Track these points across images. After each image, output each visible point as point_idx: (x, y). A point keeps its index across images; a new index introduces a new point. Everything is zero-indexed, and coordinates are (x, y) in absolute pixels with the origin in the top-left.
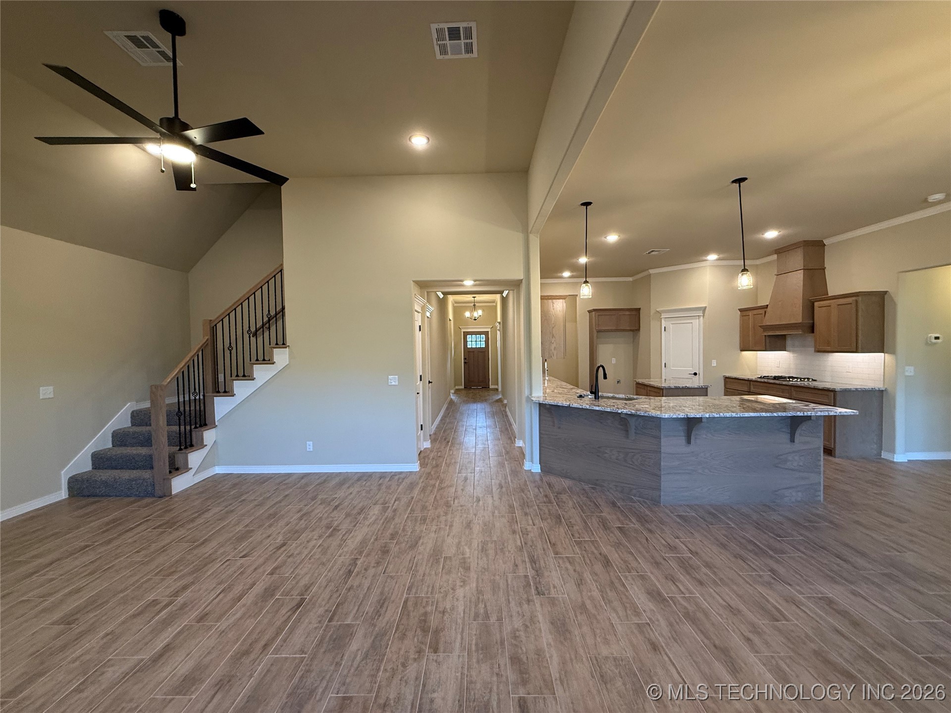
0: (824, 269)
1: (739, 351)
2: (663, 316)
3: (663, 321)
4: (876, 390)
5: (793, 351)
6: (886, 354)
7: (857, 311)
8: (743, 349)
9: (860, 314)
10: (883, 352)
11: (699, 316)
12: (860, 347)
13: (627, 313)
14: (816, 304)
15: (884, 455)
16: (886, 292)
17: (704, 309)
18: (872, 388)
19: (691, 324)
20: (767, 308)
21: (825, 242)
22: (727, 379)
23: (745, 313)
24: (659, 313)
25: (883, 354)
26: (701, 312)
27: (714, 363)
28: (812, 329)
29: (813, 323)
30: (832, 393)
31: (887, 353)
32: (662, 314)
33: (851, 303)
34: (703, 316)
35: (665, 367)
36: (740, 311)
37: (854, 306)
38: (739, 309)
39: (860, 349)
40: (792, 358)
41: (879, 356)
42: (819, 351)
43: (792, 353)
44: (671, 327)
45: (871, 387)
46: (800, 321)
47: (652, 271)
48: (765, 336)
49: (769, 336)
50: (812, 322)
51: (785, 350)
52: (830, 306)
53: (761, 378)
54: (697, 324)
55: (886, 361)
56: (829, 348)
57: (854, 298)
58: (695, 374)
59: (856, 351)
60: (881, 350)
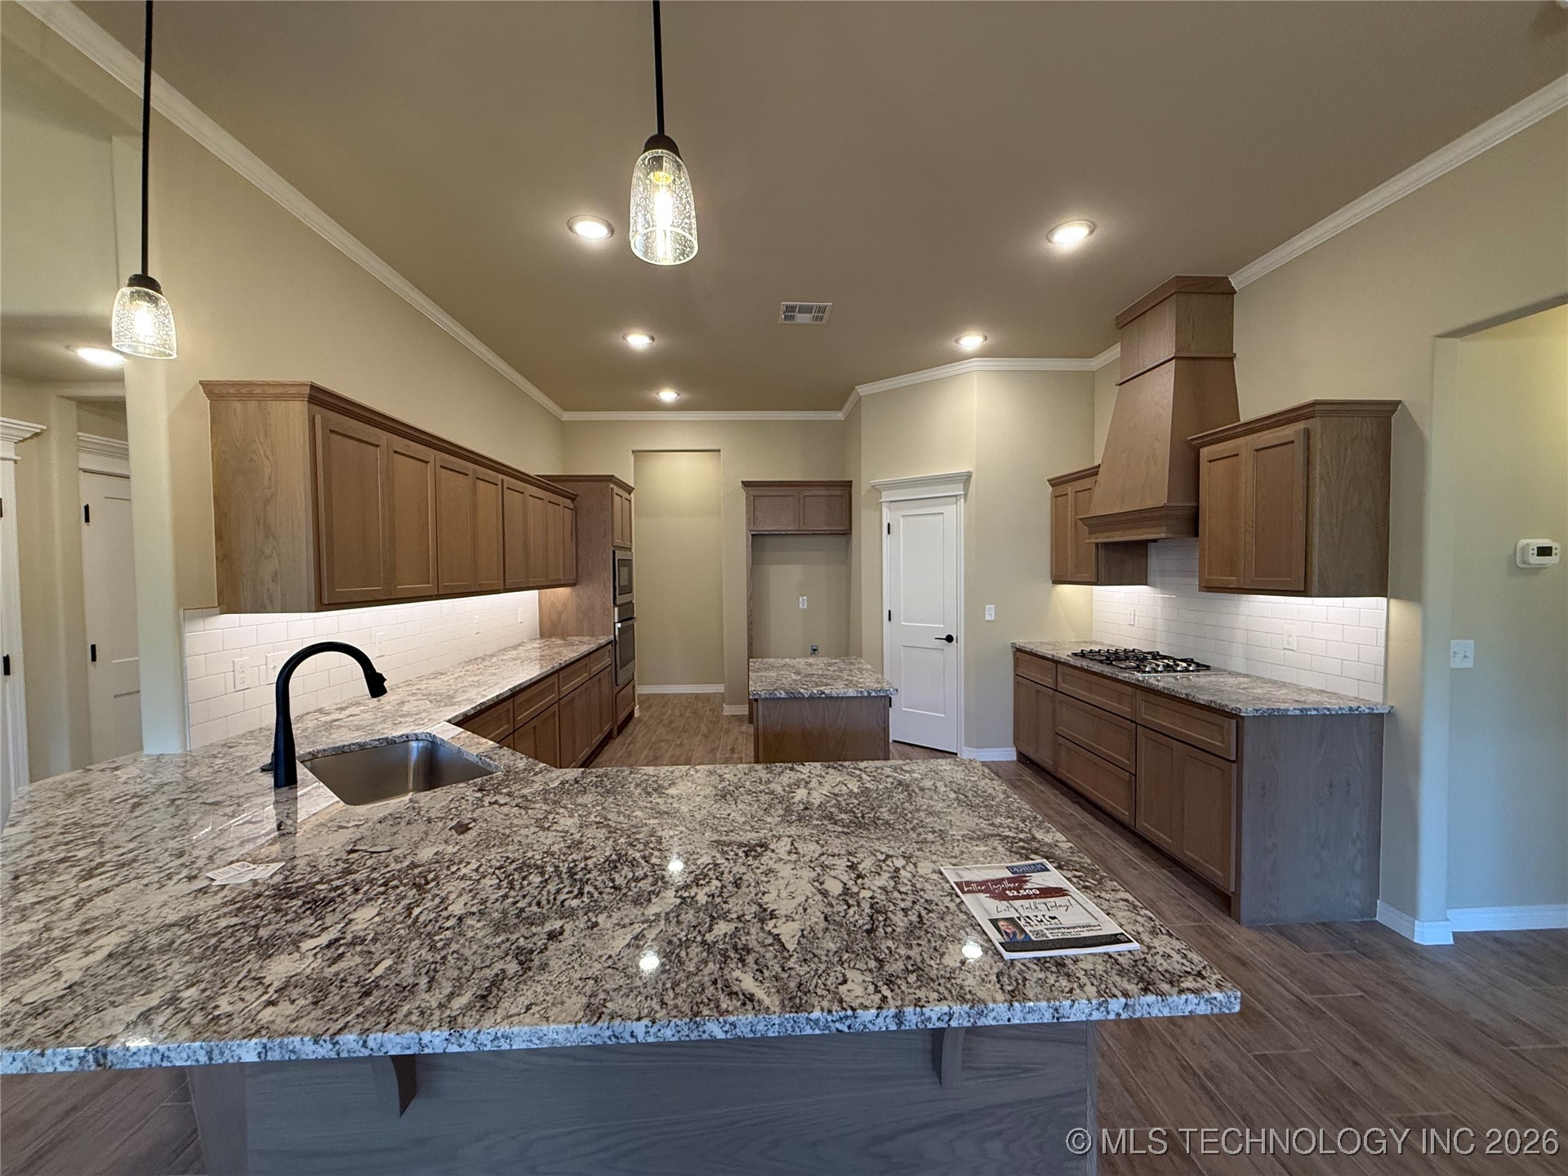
0: (1231, 359)
1: (1051, 585)
2: (886, 496)
3: (885, 510)
4: (1361, 715)
5: (1163, 587)
6: (1392, 601)
7: (1308, 462)
8: (1058, 580)
9: (1317, 470)
10: (1385, 596)
11: (956, 496)
12: (1315, 578)
13: (822, 492)
14: (1204, 451)
15: (1385, 914)
16: (1396, 404)
17: (967, 478)
18: (1351, 709)
19: (941, 517)
20: (1096, 474)
21: (1235, 281)
22: (1019, 651)
23: (1061, 489)
24: (876, 490)
25: (1383, 600)
26: (961, 485)
27: (990, 614)
28: (1192, 524)
29: (1197, 508)
30: (1234, 722)
31: (1397, 597)
32: (883, 493)
33: (1292, 442)
34: (966, 495)
35: (890, 619)
36: (1052, 485)
37: (1299, 447)
38: (1049, 481)
39: (1315, 586)
40: (1159, 600)
41: (1373, 606)
42: (1208, 588)
43: (1158, 591)
44: (900, 526)
45: (1346, 704)
46: (1163, 500)
47: (862, 390)
48: (1097, 544)
49: (1106, 545)
50: (1195, 504)
51: (1143, 581)
52: (1237, 455)
53: (1083, 655)
54: (953, 515)
55: (1391, 620)
56: (1232, 581)
57: (1301, 425)
58: (949, 639)
59: (1304, 592)
60: (1378, 587)
